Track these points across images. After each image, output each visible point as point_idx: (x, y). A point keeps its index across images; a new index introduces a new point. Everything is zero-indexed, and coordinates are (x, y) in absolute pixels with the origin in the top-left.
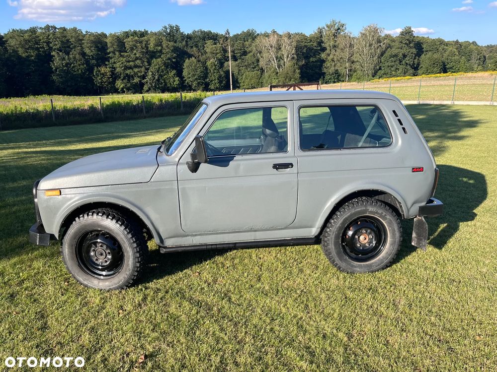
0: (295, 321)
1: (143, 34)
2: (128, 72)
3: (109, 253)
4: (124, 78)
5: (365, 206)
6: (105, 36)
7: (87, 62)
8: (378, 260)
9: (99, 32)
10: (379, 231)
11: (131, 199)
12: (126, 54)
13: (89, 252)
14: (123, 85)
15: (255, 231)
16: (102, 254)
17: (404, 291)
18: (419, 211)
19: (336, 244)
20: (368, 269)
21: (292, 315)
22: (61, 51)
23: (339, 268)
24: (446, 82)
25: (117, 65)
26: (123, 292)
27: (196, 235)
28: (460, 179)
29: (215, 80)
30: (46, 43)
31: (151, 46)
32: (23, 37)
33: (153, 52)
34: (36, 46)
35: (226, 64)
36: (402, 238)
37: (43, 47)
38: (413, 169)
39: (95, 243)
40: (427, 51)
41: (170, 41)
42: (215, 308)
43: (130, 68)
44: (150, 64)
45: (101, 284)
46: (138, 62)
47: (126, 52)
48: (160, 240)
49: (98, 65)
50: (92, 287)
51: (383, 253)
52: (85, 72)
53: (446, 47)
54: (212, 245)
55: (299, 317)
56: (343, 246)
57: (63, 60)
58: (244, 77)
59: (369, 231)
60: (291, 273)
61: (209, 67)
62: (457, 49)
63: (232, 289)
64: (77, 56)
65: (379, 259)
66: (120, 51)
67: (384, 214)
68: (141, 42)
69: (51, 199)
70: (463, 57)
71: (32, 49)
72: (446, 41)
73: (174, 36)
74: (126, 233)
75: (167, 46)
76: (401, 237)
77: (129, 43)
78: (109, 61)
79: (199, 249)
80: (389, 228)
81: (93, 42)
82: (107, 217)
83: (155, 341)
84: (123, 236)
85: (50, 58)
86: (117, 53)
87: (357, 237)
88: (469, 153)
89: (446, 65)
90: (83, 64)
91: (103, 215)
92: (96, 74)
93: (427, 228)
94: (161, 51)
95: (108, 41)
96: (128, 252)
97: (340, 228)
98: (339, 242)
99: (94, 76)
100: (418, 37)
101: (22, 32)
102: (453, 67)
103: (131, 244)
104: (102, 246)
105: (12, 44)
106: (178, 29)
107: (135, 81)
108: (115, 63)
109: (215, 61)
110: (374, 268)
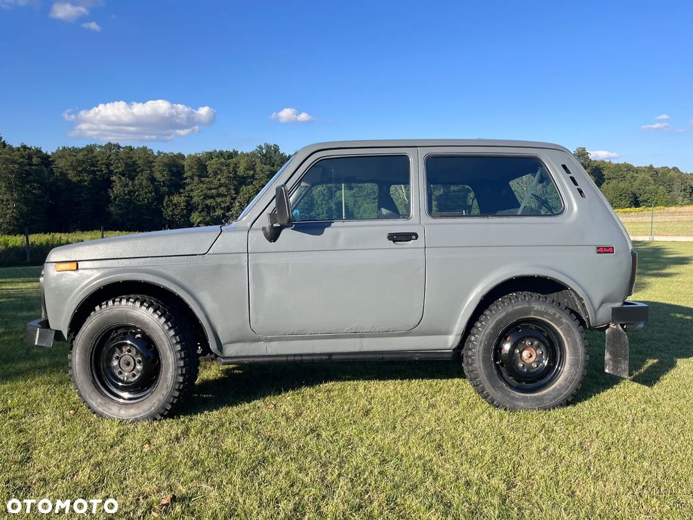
0: (420, 463)
1: (231, 155)
2: (208, 202)
3: (139, 362)
4: (203, 210)
5: (528, 302)
6: (182, 157)
7: (156, 190)
8: (553, 390)
9: (175, 153)
10: (552, 344)
11: (179, 279)
12: (207, 180)
13: (109, 360)
14: (200, 219)
15: (362, 336)
16: (128, 364)
17: (598, 433)
18: (613, 314)
19: (485, 360)
20: (538, 405)
21: (416, 455)
22: (124, 175)
23: (492, 402)
24: (640, 219)
25: (195, 193)
26: (155, 424)
27: (271, 340)
28: (672, 315)
29: (323, 213)
30: (106, 165)
31: (241, 171)
32: (76, 156)
33: (243, 177)
34: (92, 168)
35: (338, 194)
36: (588, 356)
37: (101, 171)
38: (598, 248)
39: (120, 346)
40: (610, 179)
41: (265, 164)
42: (294, 446)
43: (212, 197)
44: (237, 192)
45: (122, 412)
46: (222, 190)
47: (208, 177)
48: (218, 346)
49: (170, 194)
50: (109, 417)
51: (560, 379)
52: (152, 203)
53: (635, 175)
54: (295, 355)
55: (427, 458)
56: (496, 365)
57: (125, 187)
58: (361, 210)
59: (536, 343)
60: (417, 408)
61: (316, 197)
62: (651, 177)
63: (323, 424)
64: (144, 182)
65: (554, 388)
66: (200, 176)
67: (558, 315)
68: (228, 165)
69: (62, 275)
70: (661, 187)
71: (87, 172)
72: (636, 166)
73: (271, 157)
74: (167, 328)
75: (262, 170)
76: (586, 354)
77: (212, 166)
78: (184, 189)
79: (275, 361)
80: (567, 340)
81: (166, 165)
82: (142, 304)
83: (192, 481)
84: (161, 333)
85: (108, 183)
86: (196, 179)
87: (518, 351)
88: (683, 290)
89: (638, 198)
90: (151, 192)
91: (135, 301)
92: (167, 204)
93: (627, 342)
94: (253, 176)
95: (185, 163)
96: (167, 358)
97: (491, 336)
98: (490, 357)
99: (164, 207)
100: (595, 161)
101: (75, 151)
102: (648, 199)
103: (172, 346)
104: (129, 351)
105: (61, 165)
106: (276, 149)
107: (216, 214)
108: (192, 190)
109: (324, 190)
110: (547, 403)
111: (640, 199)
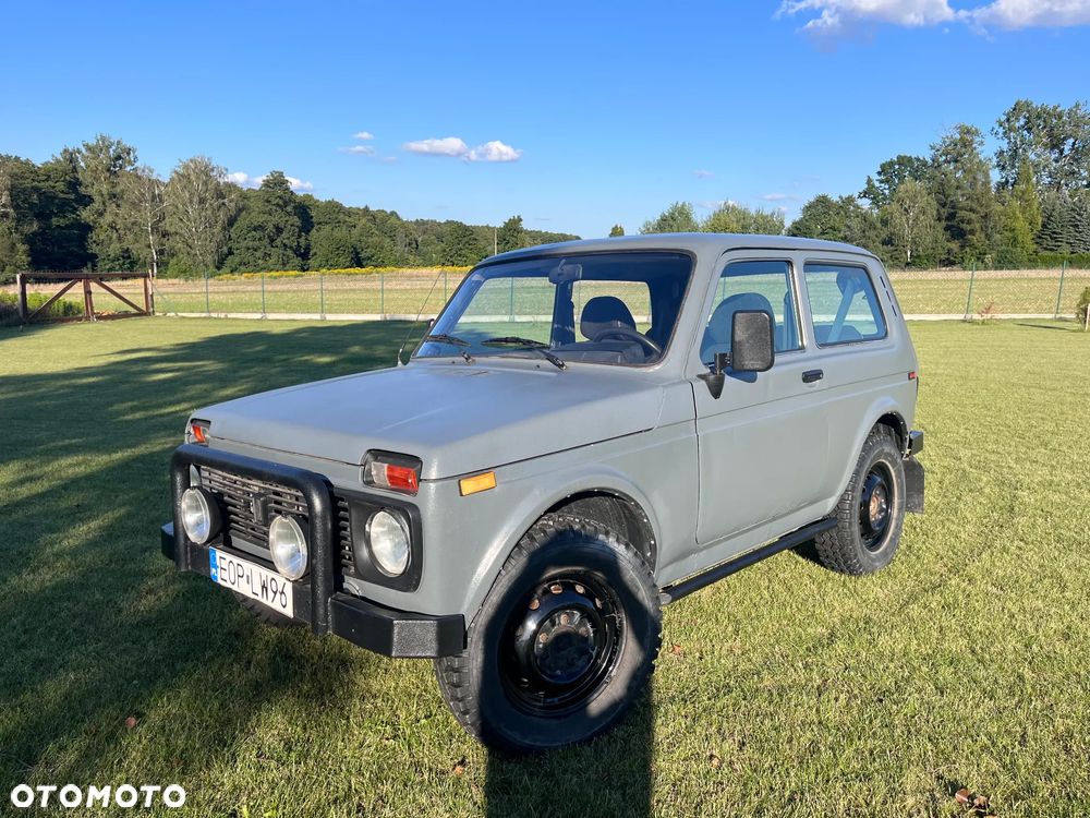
19: (858, 521)
38: (909, 374)
40: (320, 223)
53: (348, 219)
89: (359, 253)
97: (861, 490)
100: (299, 195)
102: (372, 256)
111: (362, 255)
